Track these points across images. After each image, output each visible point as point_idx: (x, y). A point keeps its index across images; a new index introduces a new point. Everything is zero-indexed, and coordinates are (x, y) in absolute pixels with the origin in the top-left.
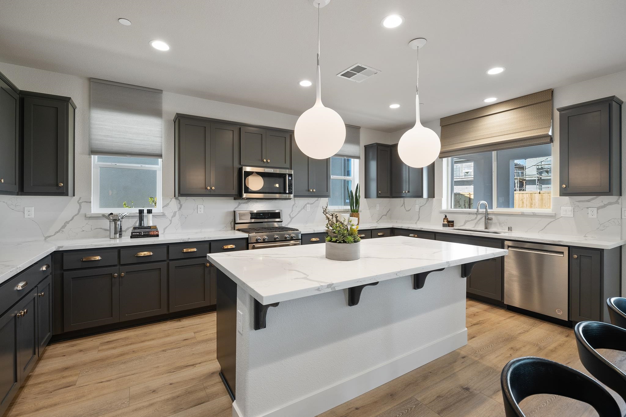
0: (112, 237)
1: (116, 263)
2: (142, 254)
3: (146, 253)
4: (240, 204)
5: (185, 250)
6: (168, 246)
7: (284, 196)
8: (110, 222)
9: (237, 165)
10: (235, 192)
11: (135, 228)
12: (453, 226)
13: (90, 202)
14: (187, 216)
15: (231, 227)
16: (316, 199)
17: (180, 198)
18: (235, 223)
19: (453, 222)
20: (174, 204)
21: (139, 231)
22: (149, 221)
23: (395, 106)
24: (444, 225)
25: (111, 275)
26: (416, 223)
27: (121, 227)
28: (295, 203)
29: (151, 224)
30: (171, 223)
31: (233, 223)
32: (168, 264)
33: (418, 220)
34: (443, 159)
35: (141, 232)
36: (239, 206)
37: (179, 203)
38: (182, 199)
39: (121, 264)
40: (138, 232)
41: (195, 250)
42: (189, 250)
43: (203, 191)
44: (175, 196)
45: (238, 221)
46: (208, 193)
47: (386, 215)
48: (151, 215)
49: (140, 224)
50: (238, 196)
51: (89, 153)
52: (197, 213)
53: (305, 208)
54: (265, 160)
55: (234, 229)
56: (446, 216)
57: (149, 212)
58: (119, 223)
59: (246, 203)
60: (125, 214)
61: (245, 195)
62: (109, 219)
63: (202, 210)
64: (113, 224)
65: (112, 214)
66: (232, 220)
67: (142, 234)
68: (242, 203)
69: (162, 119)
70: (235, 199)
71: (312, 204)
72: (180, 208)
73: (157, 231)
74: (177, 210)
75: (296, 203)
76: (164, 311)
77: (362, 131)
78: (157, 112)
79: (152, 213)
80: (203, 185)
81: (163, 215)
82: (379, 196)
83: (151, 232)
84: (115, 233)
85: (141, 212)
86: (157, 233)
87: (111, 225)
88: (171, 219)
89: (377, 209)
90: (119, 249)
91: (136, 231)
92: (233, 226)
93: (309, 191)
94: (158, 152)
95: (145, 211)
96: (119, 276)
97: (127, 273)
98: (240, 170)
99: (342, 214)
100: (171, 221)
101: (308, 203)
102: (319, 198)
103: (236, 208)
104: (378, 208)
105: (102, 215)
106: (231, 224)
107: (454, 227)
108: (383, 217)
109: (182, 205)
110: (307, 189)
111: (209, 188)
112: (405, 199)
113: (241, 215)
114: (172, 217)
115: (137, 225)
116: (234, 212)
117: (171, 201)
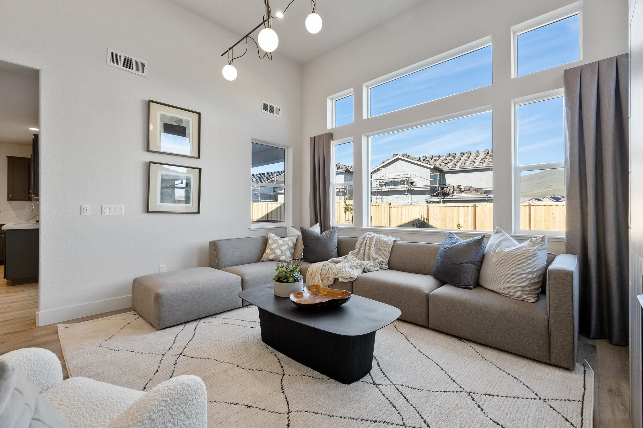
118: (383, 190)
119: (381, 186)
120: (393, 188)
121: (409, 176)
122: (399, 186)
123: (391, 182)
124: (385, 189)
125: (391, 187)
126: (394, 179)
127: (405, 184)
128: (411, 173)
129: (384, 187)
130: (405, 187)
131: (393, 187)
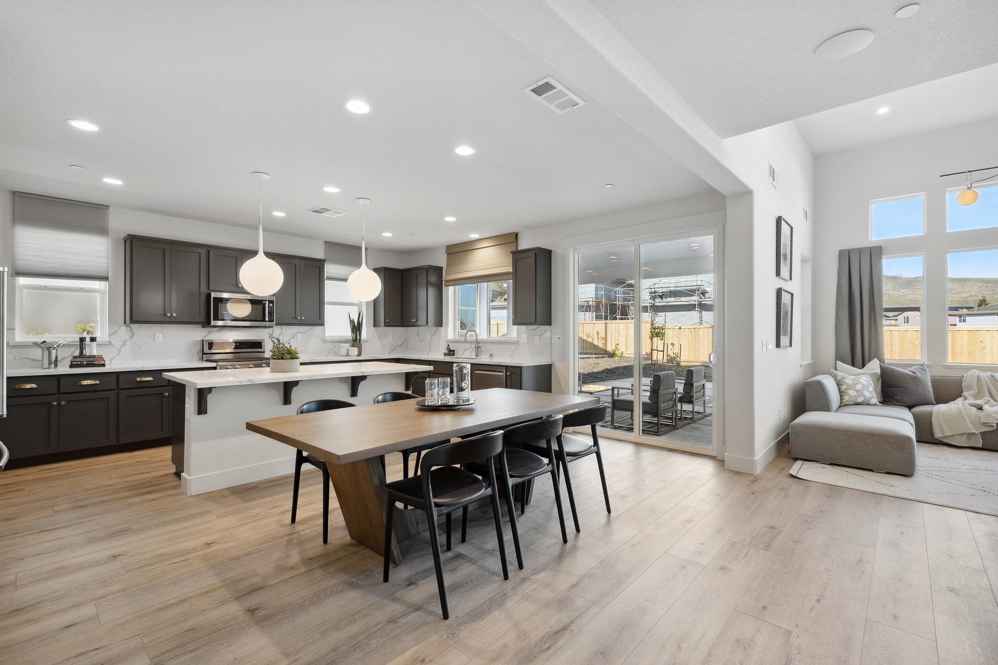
0: (45, 367)
1: (56, 392)
2: (85, 383)
3: (89, 382)
4: (210, 332)
5: (138, 379)
6: (118, 374)
7: (263, 324)
8: (43, 350)
9: (204, 290)
10: (202, 319)
11: (75, 357)
12: (453, 355)
13: (14, 329)
14: (141, 345)
15: (199, 358)
16: (310, 327)
17: (133, 325)
18: (203, 354)
19: (454, 352)
20: (123, 332)
21: (80, 360)
22: (92, 350)
23: (387, 235)
24: (445, 354)
25: (49, 404)
26: (428, 354)
27: (56, 356)
28: (282, 332)
29: (95, 353)
30: (119, 353)
31: (200, 354)
32: (118, 395)
33: (430, 350)
34: (450, 287)
35: (83, 362)
36: (209, 335)
37: (131, 331)
38: (135, 327)
39: (61, 392)
40: (79, 362)
41: (151, 379)
42: (144, 379)
43: (162, 319)
44: (125, 323)
45: (207, 351)
46: (168, 320)
47: (401, 346)
48: (95, 343)
49: (81, 352)
50: (209, 323)
51: (13, 274)
52: (155, 341)
53: (295, 338)
54: (240, 285)
55: (203, 360)
56: (448, 345)
57: (93, 340)
58: (54, 352)
59: (219, 331)
60: (61, 342)
61: (215, 323)
62: (40, 347)
63: (161, 340)
64: (46, 353)
65: (45, 342)
66: (200, 350)
67: (85, 363)
68: (212, 331)
69: (108, 236)
70: (203, 327)
71: (304, 333)
72: (132, 337)
73: (103, 361)
74: (127, 338)
75: (284, 331)
76: (112, 442)
78: (102, 230)
79: (96, 341)
80: (161, 312)
81: (109, 344)
82: (387, 325)
83: (94, 361)
84: (50, 364)
85: (82, 340)
86: (103, 362)
87: (45, 353)
88: (120, 349)
89: (389, 339)
90: (59, 377)
91: (77, 360)
92: (200, 356)
93: (296, 318)
94: (103, 274)
95: (88, 340)
96: (59, 405)
97: (68, 402)
98: (209, 295)
99: (341, 345)
100: (120, 350)
101: (299, 332)
102: (314, 327)
103: (204, 337)
105: (33, 343)
106: (198, 354)
107: (455, 356)
108: (397, 348)
109: (134, 333)
110: (294, 316)
111: (169, 315)
112: (420, 328)
113: (211, 345)
114: (121, 347)
115: (77, 353)
116: (203, 341)
117: (120, 328)
118: (656, 304)
119: (654, 298)
120: (672, 301)
121: (699, 283)
122: (683, 299)
123: (670, 292)
124: (659, 302)
125: (669, 299)
126: (678, 288)
127: (696, 295)
128: (701, 279)
129: (657, 300)
130: (694, 299)
131: (672, 299)
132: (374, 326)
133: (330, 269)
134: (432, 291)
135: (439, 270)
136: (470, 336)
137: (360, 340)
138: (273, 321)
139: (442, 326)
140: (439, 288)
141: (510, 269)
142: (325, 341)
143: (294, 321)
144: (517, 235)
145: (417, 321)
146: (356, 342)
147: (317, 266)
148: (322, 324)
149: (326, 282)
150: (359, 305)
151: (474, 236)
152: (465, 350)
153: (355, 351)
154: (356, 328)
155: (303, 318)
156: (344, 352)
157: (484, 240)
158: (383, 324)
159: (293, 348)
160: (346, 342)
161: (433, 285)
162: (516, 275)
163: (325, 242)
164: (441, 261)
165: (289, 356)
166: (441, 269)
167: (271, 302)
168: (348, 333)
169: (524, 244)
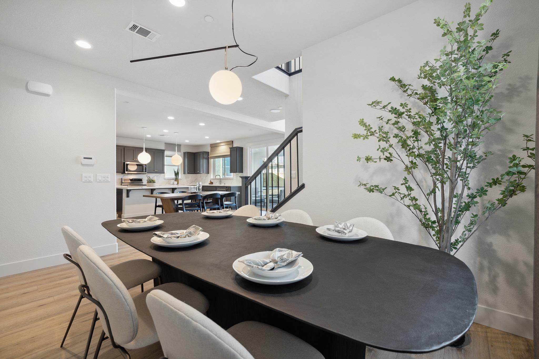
4: (124, 175)
7: (143, 173)
9: (123, 161)
10: (122, 171)
12: (212, 184)
16: (159, 174)
18: (122, 183)
19: (212, 182)
24: (209, 184)
31: (121, 183)
33: (205, 183)
34: (212, 159)
36: (124, 177)
45: (123, 182)
47: (194, 181)
50: (124, 172)
54: (135, 159)
56: (211, 180)
59: (127, 175)
61: (126, 172)
66: (121, 181)
70: (122, 174)
71: (157, 176)
77: (181, 146)
82: (188, 173)
92: (121, 184)
93: (154, 171)
98: (124, 163)
101: (155, 176)
102: (161, 174)
103: (122, 177)
104: (190, 178)
112: (201, 174)
113: (125, 180)
116: (122, 178)
132: (184, 174)
133: (166, 153)
134: (205, 161)
135: (208, 153)
136: (218, 177)
137: (178, 179)
138: (146, 172)
139: (209, 174)
140: (208, 159)
141: (229, 154)
142: (165, 179)
143: (154, 172)
144: (232, 142)
145: (199, 172)
146: (176, 179)
147: (162, 152)
148: (164, 173)
149: (165, 158)
150: (178, 166)
151: (218, 142)
152: (217, 182)
153: (176, 182)
154: (177, 174)
155: (157, 171)
156: (172, 183)
157: (222, 143)
158: (187, 173)
159: (154, 179)
160: (173, 179)
161: (206, 158)
162: (231, 156)
163: (165, 143)
164: (208, 150)
165: (153, 182)
166: (209, 152)
167: (146, 165)
168: (174, 176)
169: (235, 145)
